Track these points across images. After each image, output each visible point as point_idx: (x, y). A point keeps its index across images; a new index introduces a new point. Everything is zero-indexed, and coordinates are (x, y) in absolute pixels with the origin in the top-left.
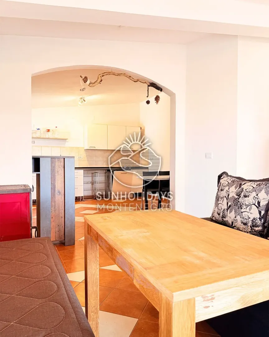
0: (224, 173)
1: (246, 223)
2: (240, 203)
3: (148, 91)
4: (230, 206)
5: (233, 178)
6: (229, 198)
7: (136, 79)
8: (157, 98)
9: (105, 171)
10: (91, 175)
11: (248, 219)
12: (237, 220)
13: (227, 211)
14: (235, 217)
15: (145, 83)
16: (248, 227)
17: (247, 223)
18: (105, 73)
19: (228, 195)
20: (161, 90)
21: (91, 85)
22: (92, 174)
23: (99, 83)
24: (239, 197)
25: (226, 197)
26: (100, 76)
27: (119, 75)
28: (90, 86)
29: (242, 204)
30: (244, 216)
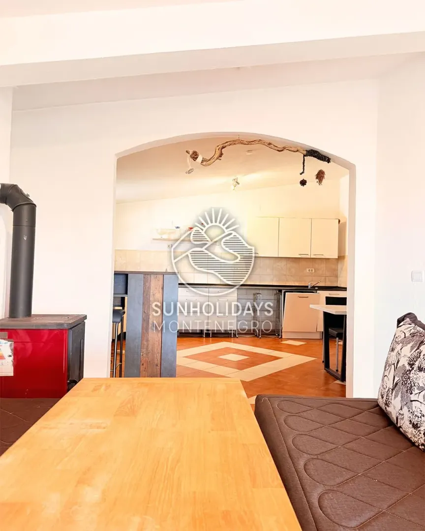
0: (409, 315)
1: (417, 424)
2: (411, 382)
3: (304, 163)
4: (397, 384)
5: (418, 328)
6: (398, 366)
7: (280, 146)
8: (320, 176)
9: (275, 292)
10: (252, 297)
11: (421, 418)
12: (403, 415)
13: (392, 393)
14: (401, 409)
15: (297, 151)
16: (420, 433)
17: (419, 425)
18: (227, 142)
19: (398, 363)
20: (328, 161)
21: (204, 163)
22: (254, 295)
23: (217, 159)
24: (411, 369)
25: (394, 364)
26: (218, 148)
27: (250, 143)
28: (204, 165)
29: (413, 385)
30: (414, 409)
